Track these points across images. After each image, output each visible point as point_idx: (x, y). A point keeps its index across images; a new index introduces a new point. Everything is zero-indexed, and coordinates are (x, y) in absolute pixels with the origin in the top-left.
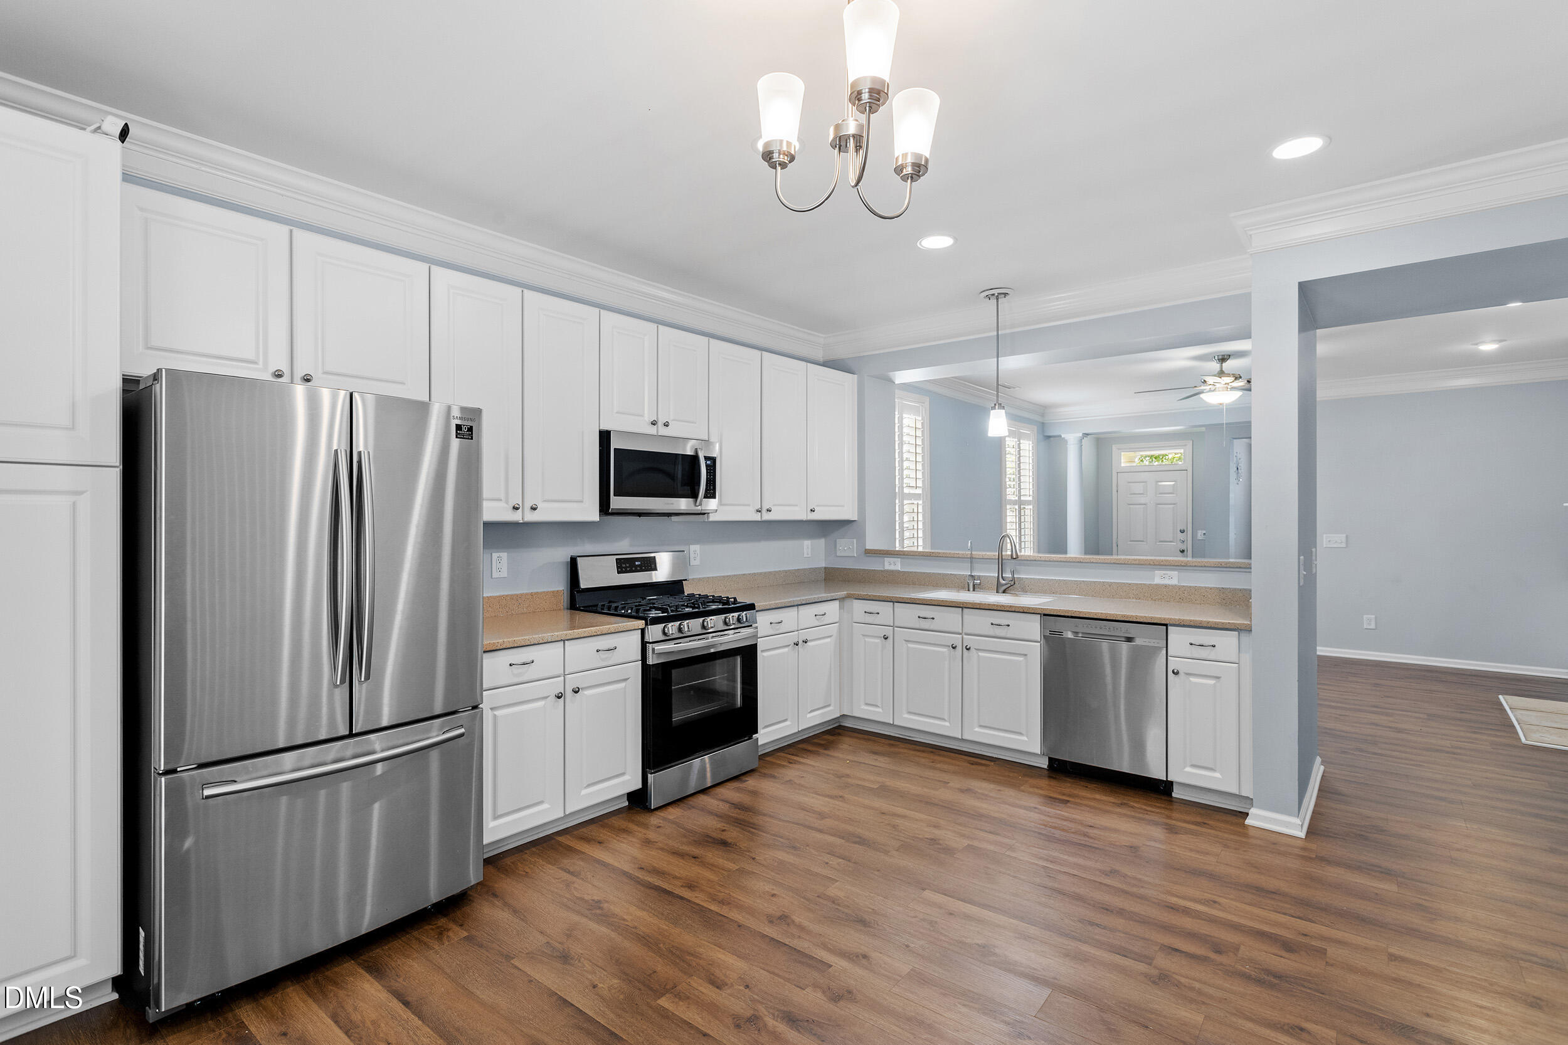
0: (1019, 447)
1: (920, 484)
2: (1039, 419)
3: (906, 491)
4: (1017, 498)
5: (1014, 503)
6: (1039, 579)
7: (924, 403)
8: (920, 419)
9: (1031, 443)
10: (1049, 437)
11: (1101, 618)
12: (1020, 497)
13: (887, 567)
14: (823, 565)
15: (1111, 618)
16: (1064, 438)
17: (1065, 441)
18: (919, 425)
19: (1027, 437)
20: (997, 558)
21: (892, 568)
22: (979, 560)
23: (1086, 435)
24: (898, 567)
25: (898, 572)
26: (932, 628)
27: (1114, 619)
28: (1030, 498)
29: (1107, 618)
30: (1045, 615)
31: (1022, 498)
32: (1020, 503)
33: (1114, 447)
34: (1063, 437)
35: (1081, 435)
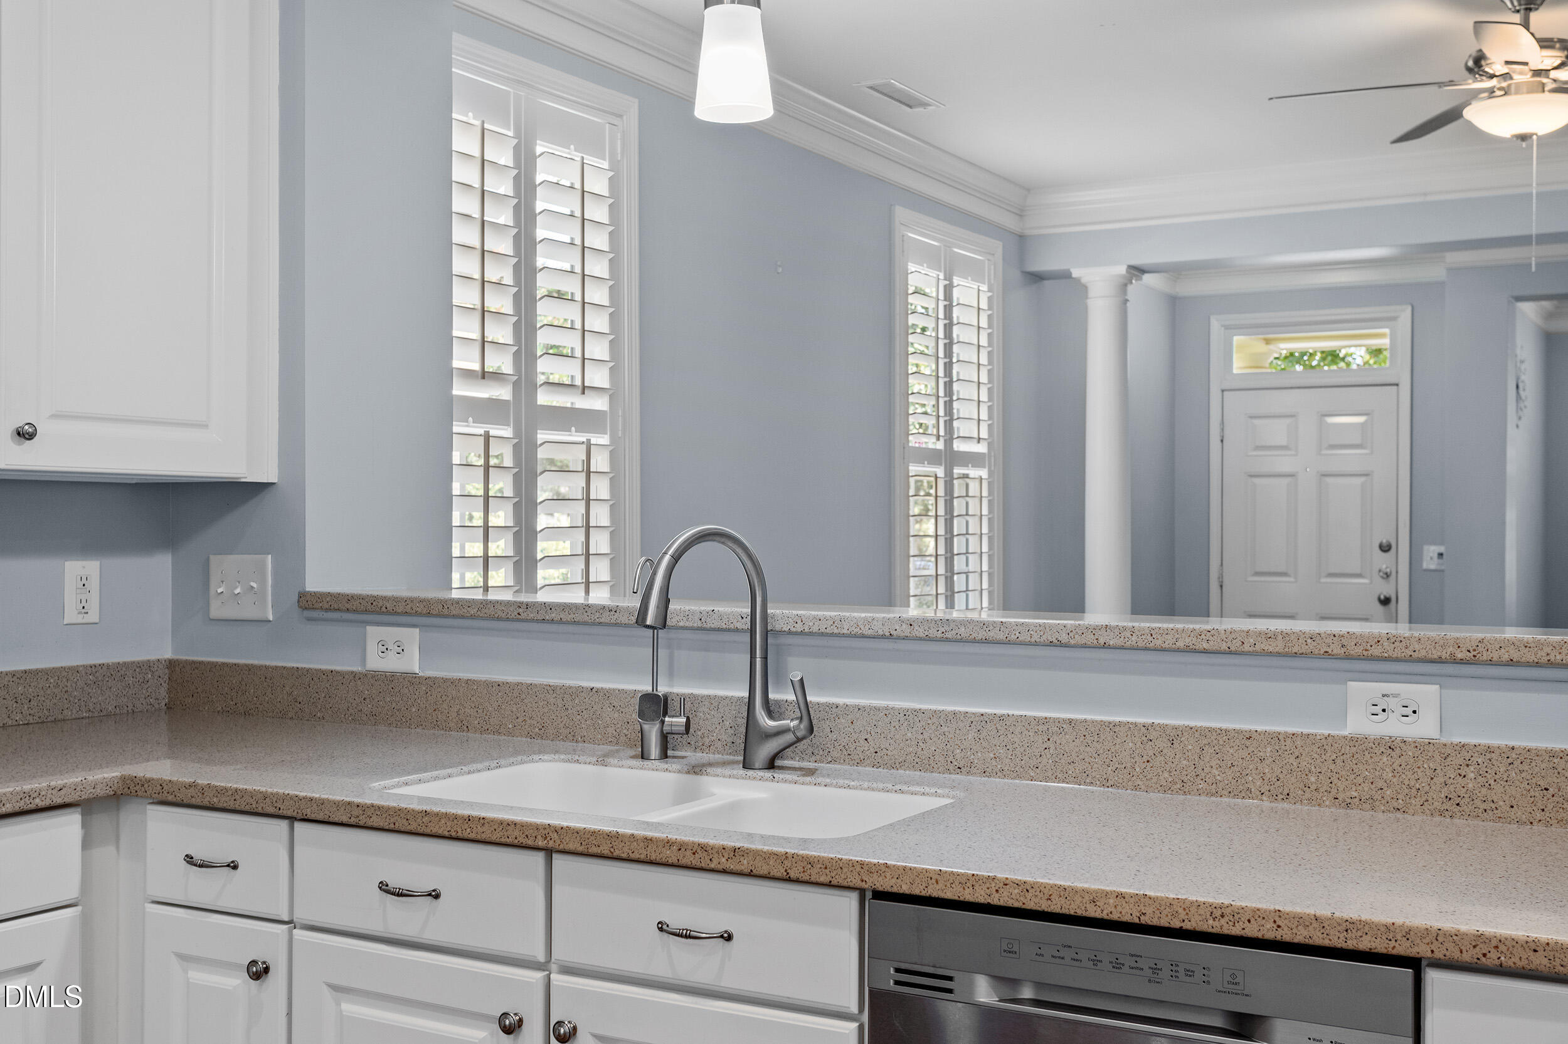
0: (948, 296)
1: (599, 377)
2: (1008, 221)
3: (544, 398)
4: (940, 445)
5: (933, 457)
6: (906, 713)
7: (621, 116)
8: (605, 165)
9: (984, 288)
10: (1037, 278)
11: (1115, 917)
12: (949, 442)
13: (376, 662)
14: (168, 654)
15: (1164, 922)
16: (1077, 281)
17: (1081, 289)
18: (598, 184)
19: (973, 271)
20: (746, 624)
21: (391, 663)
22: (688, 635)
23: (1137, 271)
24: (411, 662)
25: (410, 679)
26: (430, 936)
27: (1176, 924)
28: (982, 448)
29: (1145, 920)
30: (879, 895)
31: (959, 446)
32: (950, 458)
33: (1215, 324)
34: (1074, 275)
35: (1122, 270)
